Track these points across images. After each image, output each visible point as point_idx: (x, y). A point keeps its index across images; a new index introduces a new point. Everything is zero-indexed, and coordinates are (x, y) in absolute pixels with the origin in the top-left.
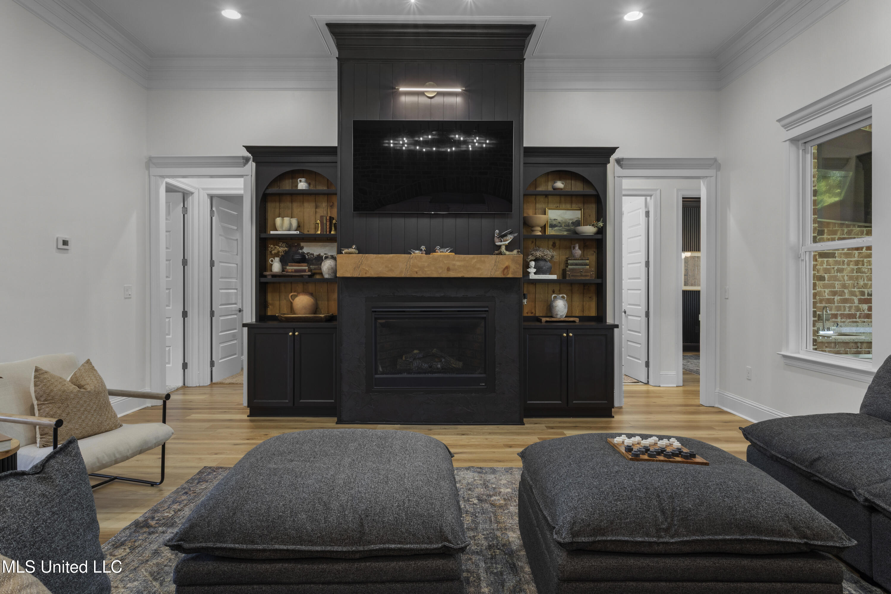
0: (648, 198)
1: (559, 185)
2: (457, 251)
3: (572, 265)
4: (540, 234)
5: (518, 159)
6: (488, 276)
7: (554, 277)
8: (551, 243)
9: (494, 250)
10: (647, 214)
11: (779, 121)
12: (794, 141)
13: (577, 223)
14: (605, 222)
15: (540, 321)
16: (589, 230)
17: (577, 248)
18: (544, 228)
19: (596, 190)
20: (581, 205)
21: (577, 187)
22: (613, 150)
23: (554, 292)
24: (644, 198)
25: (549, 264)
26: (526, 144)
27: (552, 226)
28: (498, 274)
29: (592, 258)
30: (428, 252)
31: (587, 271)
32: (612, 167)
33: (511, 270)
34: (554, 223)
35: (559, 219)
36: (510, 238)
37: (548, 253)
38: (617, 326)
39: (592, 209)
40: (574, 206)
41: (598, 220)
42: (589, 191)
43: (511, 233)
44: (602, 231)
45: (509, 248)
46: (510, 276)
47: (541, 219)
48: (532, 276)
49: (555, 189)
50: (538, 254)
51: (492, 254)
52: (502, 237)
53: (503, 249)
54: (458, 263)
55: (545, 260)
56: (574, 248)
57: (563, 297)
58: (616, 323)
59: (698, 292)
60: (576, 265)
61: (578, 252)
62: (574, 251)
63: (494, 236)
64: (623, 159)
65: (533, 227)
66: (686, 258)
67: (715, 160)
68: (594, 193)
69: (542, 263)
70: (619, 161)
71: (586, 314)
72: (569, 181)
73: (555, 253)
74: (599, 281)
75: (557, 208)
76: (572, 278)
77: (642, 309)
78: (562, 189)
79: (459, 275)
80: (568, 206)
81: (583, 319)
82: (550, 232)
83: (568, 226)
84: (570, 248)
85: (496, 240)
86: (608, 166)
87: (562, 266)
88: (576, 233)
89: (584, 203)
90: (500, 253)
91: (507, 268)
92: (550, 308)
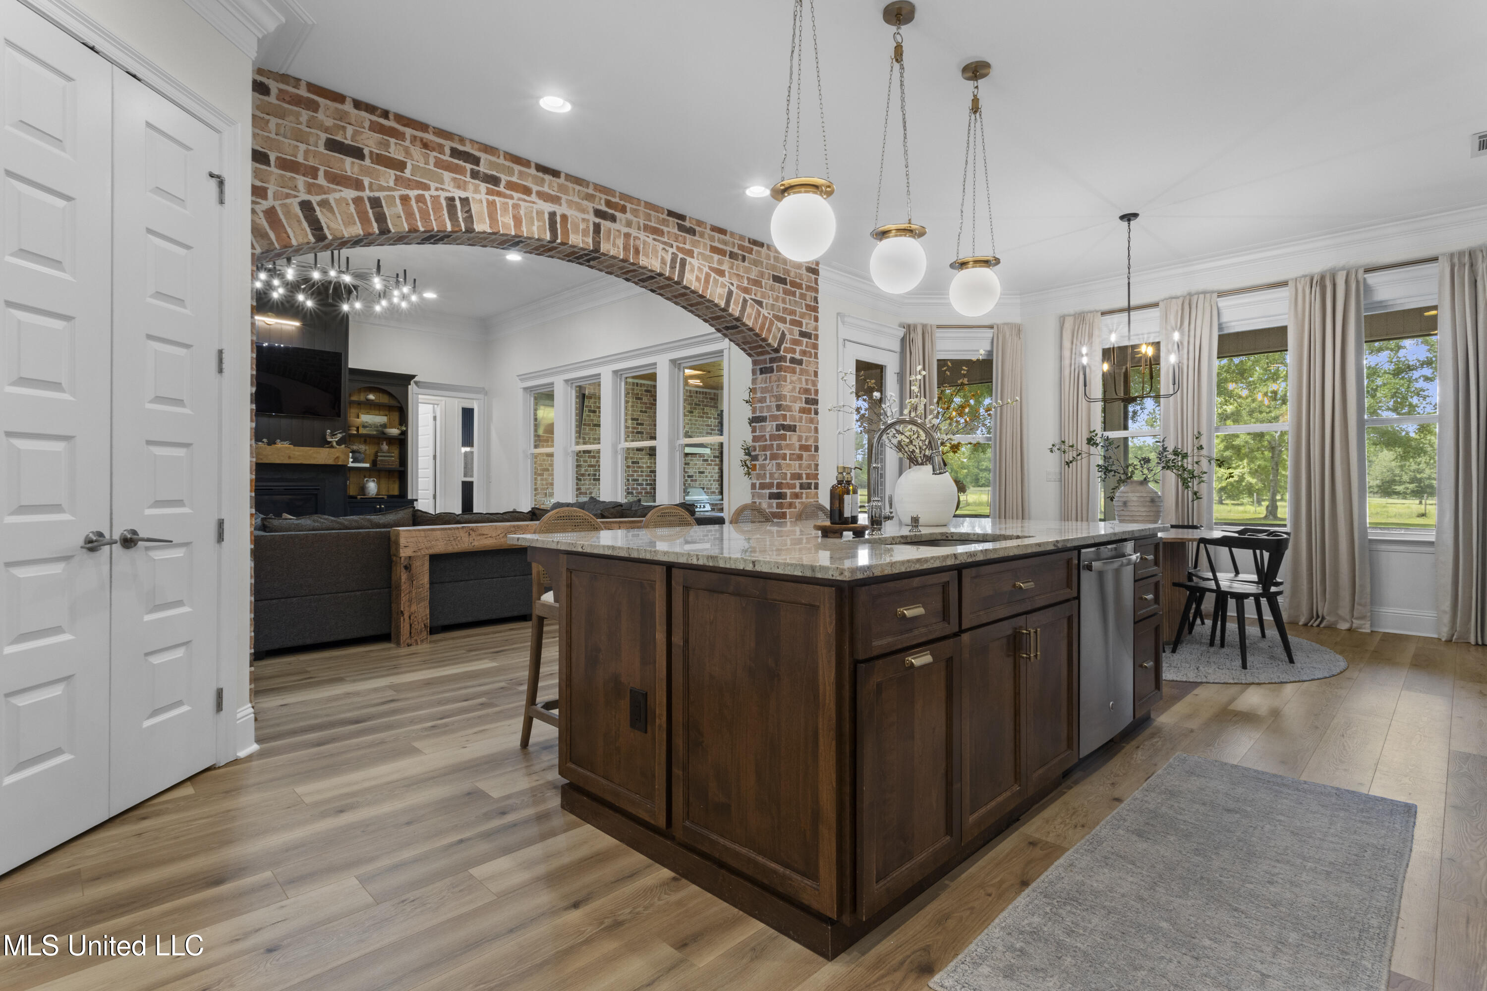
0: (436, 406)
1: (371, 397)
2: (295, 444)
3: (381, 456)
4: (355, 432)
5: (345, 377)
6: (323, 463)
7: (367, 465)
8: (363, 440)
9: (324, 443)
10: (435, 418)
11: (518, 376)
12: (525, 389)
13: (384, 426)
14: (407, 426)
15: (356, 498)
16: (394, 432)
17: (385, 444)
18: (358, 428)
19: (399, 402)
20: (387, 413)
21: (384, 399)
22: (414, 377)
23: (365, 477)
24: (432, 406)
25: (363, 455)
26: (350, 366)
27: (364, 427)
28: (330, 462)
29: (396, 452)
30: (269, 444)
31: (393, 461)
32: (412, 388)
33: (340, 460)
34: (366, 424)
35: (370, 422)
36: (339, 436)
37: (362, 447)
38: (416, 500)
39: (396, 416)
40: (381, 413)
41: (401, 424)
42: (393, 403)
43: (340, 433)
44: (404, 434)
45: (339, 443)
46: (340, 463)
47: (358, 422)
48: (351, 465)
49: (368, 400)
50: (355, 447)
51: (323, 447)
52: (333, 435)
53: (335, 444)
54: (297, 453)
55: (360, 452)
56: (382, 444)
57: (374, 481)
58: (414, 498)
59: (472, 483)
60: (384, 456)
61: (385, 447)
62: (382, 447)
63: (326, 435)
64: (419, 382)
65: (349, 427)
66: (466, 453)
67: (484, 388)
68: (399, 405)
69: (357, 455)
70: (416, 383)
71: (391, 493)
72: (378, 394)
73: (367, 448)
74: (402, 469)
75: (368, 413)
76: (381, 466)
77: (431, 492)
78: (373, 400)
79: (299, 462)
80: (377, 412)
81: (390, 496)
82: (362, 431)
83: (377, 427)
84: (379, 444)
85: (328, 437)
86: (410, 387)
87: (372, 458)
88: (384, 433)
89: (389, 411)
90: (332, 447)
91: (338, 458)
92: (363, 489)
